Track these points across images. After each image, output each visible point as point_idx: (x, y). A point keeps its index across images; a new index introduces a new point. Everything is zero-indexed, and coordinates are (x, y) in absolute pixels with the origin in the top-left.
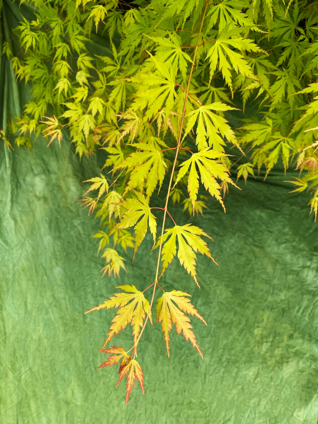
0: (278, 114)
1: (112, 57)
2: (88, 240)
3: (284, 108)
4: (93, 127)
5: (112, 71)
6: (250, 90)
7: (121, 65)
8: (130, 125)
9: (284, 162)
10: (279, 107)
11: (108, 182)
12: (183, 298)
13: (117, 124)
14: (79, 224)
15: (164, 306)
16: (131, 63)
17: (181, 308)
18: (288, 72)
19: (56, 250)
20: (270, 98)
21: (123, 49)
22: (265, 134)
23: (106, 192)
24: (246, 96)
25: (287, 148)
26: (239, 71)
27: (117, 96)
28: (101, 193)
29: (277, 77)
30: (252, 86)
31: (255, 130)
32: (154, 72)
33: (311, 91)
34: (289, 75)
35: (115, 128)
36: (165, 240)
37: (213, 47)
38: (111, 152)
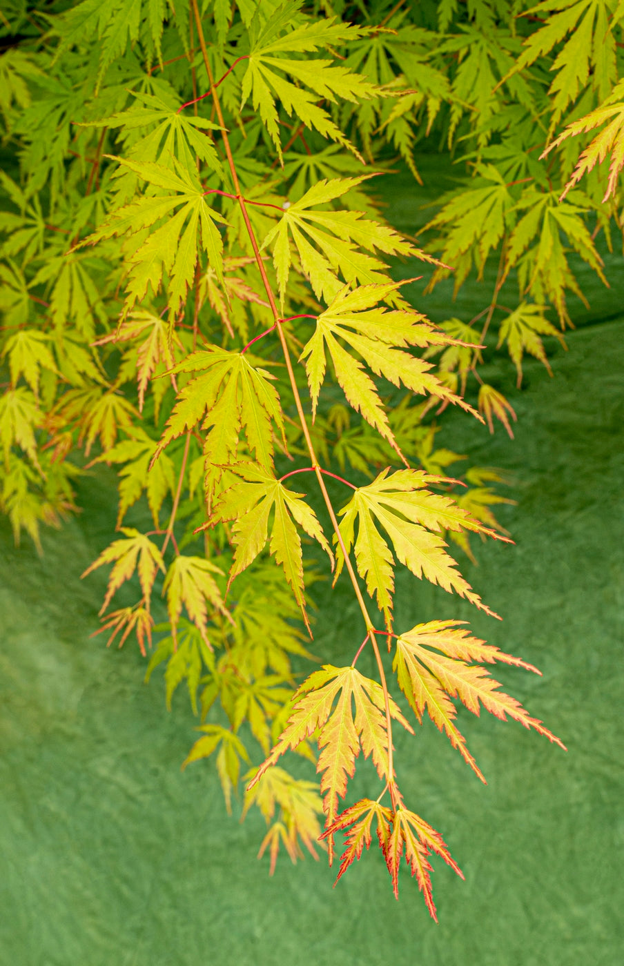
0: (505, 142)
1: (14, 209)
2: (164, 803)
3: (516, 120)
4: (38, 417)
5: (29, 244)
6: (403, 116)
7: (46, 214)
8: (148, 348)
9: (585, 255)
10: (501, 124)
11: (151, 538)
12: (448, 631)
13: (100, 379)
14: (114, 769)
15: (413, 666)
16: (67, 198)
17: (453, 655)
18: (480, 30)
19: (79, 885)
20: (466, 114)
21: (33, 175)
22: (498, 209)
23: (160, 571)
24: (403, 139)
25: (569, 215)
26: (335, 95)
27: (70, 303)
28: (147, 580)
29: (456, 54)
30: (404, 105)
31: (468, 211)
32: (143, 193)
33: (536, 54)
34: (486, 36)
35: (98, 391)
36: (351, 539)
37: (248, 75)
38: (122, 458)
